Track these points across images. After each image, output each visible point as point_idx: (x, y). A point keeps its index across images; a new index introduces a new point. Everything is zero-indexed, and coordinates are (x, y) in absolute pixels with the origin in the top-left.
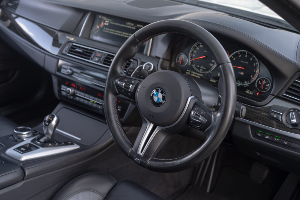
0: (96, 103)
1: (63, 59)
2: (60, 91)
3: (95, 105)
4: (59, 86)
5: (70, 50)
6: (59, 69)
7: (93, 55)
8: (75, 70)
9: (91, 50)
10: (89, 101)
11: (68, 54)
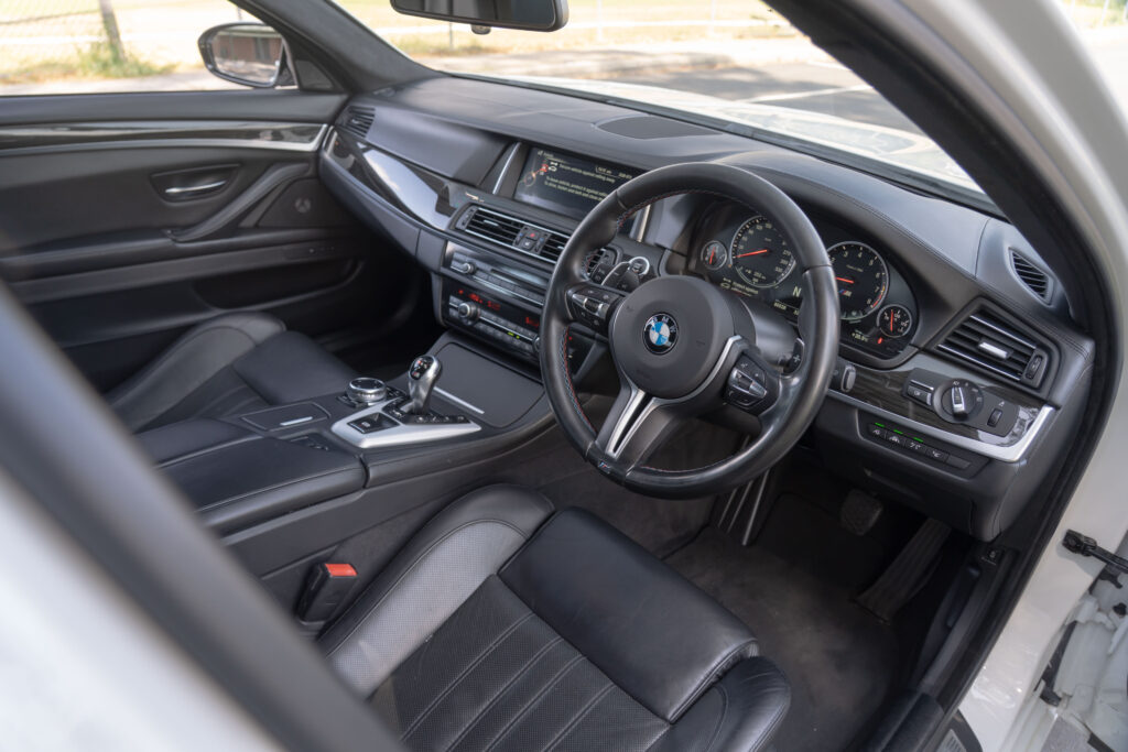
0: (521, 339)
1: (457, 240)
2: (446, 307)
3: (517, 343)
4: (446, 298)
5: (472, 223)
6: (447, 261)
7: (520, 234)
8: (479, 264)
9: (516, 224)
10: (506, 332)
11: (468, 231)
